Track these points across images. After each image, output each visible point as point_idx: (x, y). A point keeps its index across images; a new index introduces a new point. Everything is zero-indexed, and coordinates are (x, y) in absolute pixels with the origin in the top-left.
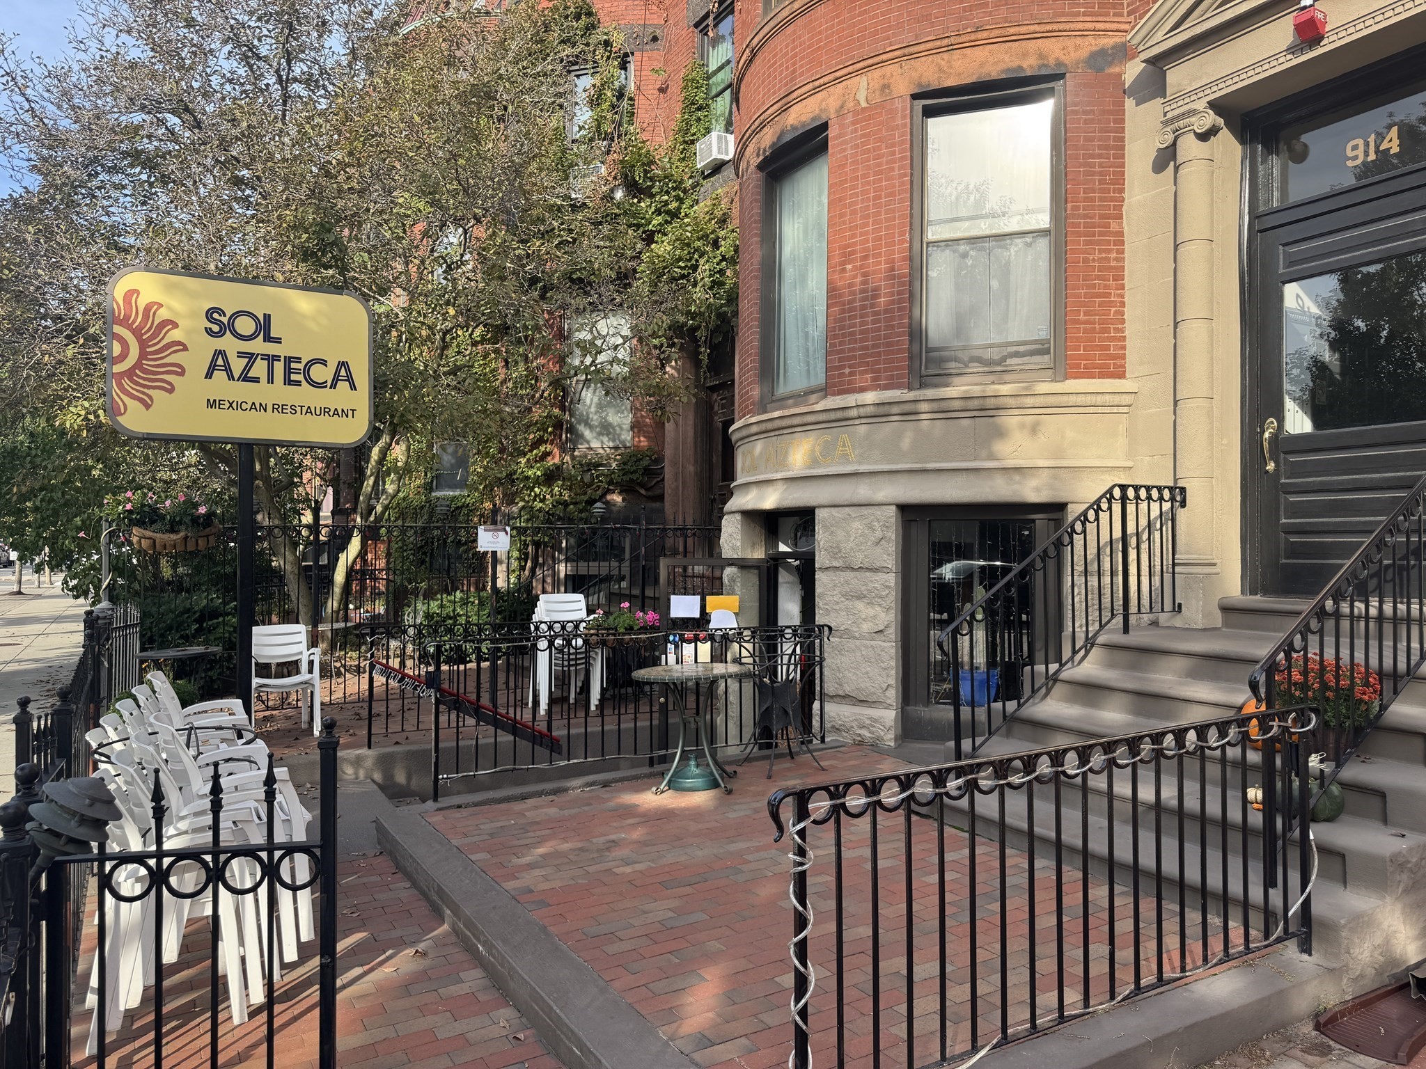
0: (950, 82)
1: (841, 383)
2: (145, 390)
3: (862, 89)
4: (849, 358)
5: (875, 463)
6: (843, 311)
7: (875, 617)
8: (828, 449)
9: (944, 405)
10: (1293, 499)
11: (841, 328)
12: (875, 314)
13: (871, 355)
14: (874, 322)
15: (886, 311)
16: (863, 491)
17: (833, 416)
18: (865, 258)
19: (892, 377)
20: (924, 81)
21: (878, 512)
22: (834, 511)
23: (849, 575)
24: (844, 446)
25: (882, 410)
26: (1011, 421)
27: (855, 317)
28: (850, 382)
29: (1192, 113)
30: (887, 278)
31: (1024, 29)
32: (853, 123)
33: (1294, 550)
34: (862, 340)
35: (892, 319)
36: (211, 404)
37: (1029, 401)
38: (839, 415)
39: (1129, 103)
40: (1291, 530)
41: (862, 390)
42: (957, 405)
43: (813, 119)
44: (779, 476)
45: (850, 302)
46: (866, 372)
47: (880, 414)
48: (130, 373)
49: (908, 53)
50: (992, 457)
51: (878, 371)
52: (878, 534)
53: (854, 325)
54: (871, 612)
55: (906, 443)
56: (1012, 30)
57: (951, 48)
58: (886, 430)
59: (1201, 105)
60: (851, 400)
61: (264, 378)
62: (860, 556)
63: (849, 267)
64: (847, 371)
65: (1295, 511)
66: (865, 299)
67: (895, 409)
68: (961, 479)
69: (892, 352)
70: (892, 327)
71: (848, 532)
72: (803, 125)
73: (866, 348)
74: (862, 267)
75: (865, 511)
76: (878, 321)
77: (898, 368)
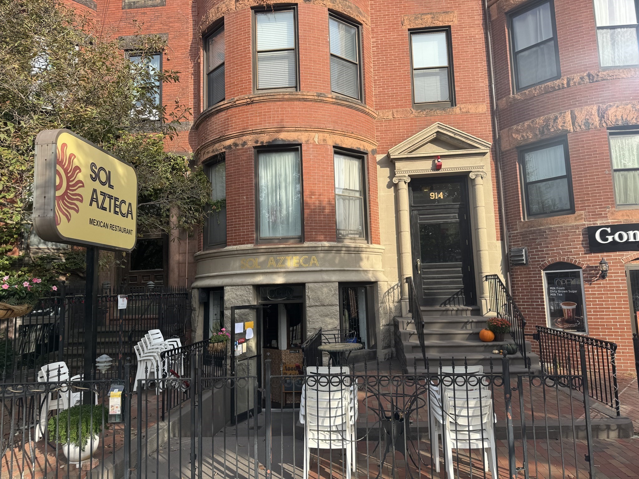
0: (344, 146)
1: (311, 237)
2: (68, 210)
3: (317, 137)
4: (314, 229)
5: (326, 267)
6: (311, 212)
7: (333, 323)
8: (306, 261)
9: (349, 249)
10: (425, 281)
11: (310, 218)
12: (324, 215)
13: (323, 229)
14: (323, 218)
15: (328, 215)
16: (325, 277)
17: (310, 249)
18: (320, 195)
19: (331, 238)
20: (337, 143)
21: (332, 284)
22: (315, 284)
23: (322, 308)
24: (314, 260)
25: (330, 249)
26: (363, 255)
27: (316, 215)
28: (315, 238)
29: (405, 176)
30: (328, 204)
31: (362, 137)
32: (313, 148)
33: (426, 294)
34: (319, 223)
35: (330, 218)
36: (92, 221)
37: (368, 250)
38: (313, 249)
39: (378, 166)
40: (425, 289)
41: (320, 241)
42: (353, 249)
43: (294, 140)
44: (283, 270)
45: (314, 209)
46: (322, 235)
47: (329, 250)
48: (62, 197)
49: (333, 132)
50: (360, 267)
51: (326, 235)
52: (333, 292)
53: (316, 218)
54: (331, 321)
55: (337, 261)
56: (359, 137)
57: (345, 135)
58: (330, 256)
59: (407, 175)
60: (319, 244)
61: (108, 209)
62: (328, 301)
63: (313, 197)
64: (314, 233)
65: (425, 284)
66: (320, 209)
67: (335, 249)
68: (354, 273)
69: (330, 229)
70: (330, 221)
71: (322, 292)
72: (289, 141)
73: (321, 226)
74: (318, 198)
75: (328, 284)
76: (325, 218)
77: (333, 235)
